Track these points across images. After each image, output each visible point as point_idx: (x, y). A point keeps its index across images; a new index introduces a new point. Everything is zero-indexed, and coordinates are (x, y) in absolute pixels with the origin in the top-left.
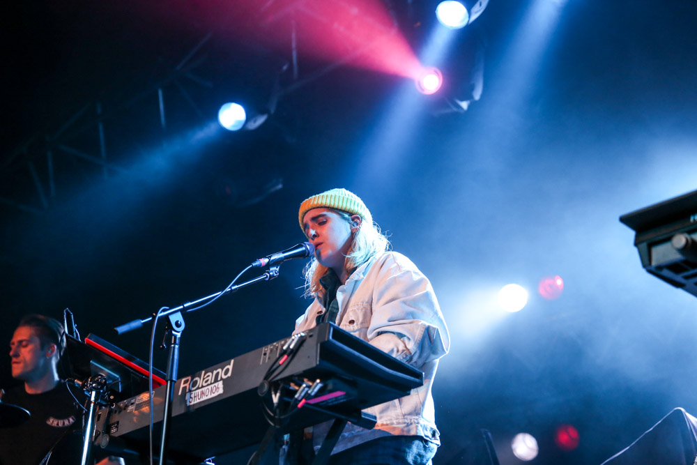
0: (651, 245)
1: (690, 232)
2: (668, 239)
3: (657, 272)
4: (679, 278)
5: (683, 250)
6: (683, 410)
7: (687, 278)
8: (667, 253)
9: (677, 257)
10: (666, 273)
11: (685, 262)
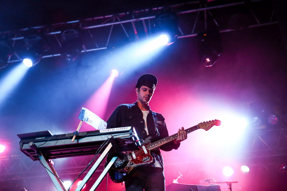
0: (23, 144)
1: (34, 142)
2: (28, 143)
3: (23, 151)
4: (29, 154)
5: (31, 147)
6: (25, 189)
7: (31, 154)
8: (27, 146)
9: (29, 148)
10: (26, 152)
11: (31, 150)
